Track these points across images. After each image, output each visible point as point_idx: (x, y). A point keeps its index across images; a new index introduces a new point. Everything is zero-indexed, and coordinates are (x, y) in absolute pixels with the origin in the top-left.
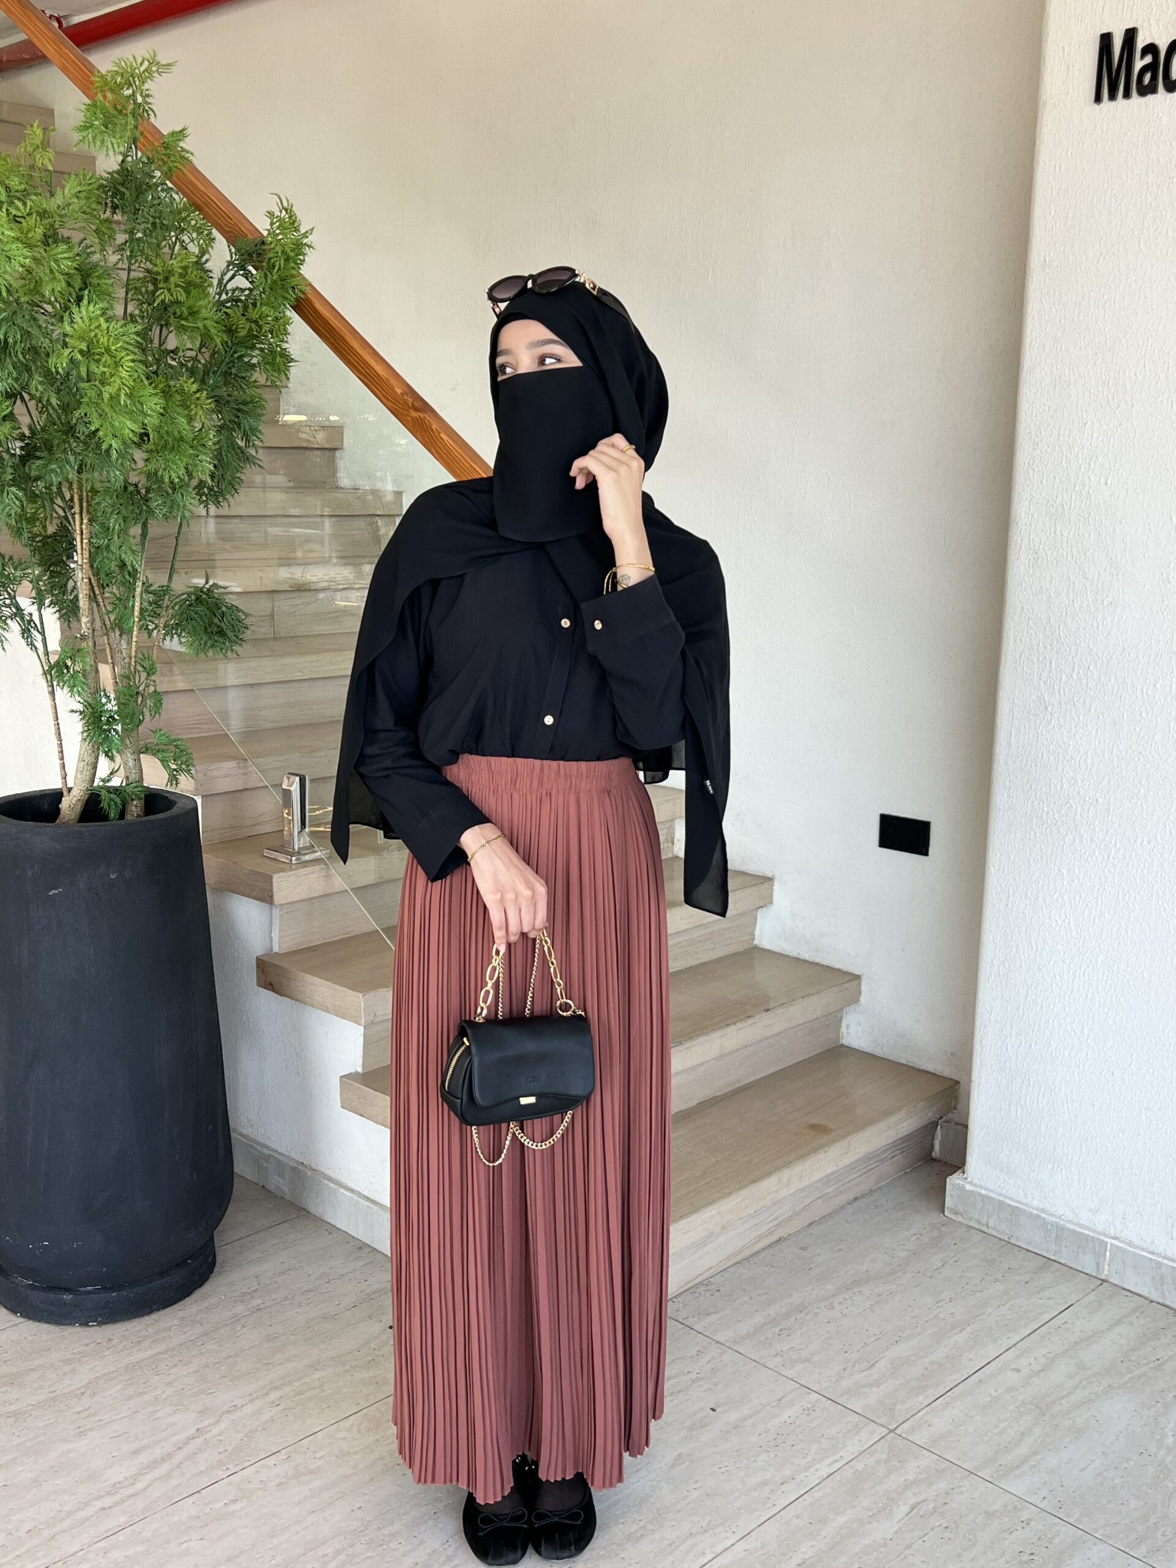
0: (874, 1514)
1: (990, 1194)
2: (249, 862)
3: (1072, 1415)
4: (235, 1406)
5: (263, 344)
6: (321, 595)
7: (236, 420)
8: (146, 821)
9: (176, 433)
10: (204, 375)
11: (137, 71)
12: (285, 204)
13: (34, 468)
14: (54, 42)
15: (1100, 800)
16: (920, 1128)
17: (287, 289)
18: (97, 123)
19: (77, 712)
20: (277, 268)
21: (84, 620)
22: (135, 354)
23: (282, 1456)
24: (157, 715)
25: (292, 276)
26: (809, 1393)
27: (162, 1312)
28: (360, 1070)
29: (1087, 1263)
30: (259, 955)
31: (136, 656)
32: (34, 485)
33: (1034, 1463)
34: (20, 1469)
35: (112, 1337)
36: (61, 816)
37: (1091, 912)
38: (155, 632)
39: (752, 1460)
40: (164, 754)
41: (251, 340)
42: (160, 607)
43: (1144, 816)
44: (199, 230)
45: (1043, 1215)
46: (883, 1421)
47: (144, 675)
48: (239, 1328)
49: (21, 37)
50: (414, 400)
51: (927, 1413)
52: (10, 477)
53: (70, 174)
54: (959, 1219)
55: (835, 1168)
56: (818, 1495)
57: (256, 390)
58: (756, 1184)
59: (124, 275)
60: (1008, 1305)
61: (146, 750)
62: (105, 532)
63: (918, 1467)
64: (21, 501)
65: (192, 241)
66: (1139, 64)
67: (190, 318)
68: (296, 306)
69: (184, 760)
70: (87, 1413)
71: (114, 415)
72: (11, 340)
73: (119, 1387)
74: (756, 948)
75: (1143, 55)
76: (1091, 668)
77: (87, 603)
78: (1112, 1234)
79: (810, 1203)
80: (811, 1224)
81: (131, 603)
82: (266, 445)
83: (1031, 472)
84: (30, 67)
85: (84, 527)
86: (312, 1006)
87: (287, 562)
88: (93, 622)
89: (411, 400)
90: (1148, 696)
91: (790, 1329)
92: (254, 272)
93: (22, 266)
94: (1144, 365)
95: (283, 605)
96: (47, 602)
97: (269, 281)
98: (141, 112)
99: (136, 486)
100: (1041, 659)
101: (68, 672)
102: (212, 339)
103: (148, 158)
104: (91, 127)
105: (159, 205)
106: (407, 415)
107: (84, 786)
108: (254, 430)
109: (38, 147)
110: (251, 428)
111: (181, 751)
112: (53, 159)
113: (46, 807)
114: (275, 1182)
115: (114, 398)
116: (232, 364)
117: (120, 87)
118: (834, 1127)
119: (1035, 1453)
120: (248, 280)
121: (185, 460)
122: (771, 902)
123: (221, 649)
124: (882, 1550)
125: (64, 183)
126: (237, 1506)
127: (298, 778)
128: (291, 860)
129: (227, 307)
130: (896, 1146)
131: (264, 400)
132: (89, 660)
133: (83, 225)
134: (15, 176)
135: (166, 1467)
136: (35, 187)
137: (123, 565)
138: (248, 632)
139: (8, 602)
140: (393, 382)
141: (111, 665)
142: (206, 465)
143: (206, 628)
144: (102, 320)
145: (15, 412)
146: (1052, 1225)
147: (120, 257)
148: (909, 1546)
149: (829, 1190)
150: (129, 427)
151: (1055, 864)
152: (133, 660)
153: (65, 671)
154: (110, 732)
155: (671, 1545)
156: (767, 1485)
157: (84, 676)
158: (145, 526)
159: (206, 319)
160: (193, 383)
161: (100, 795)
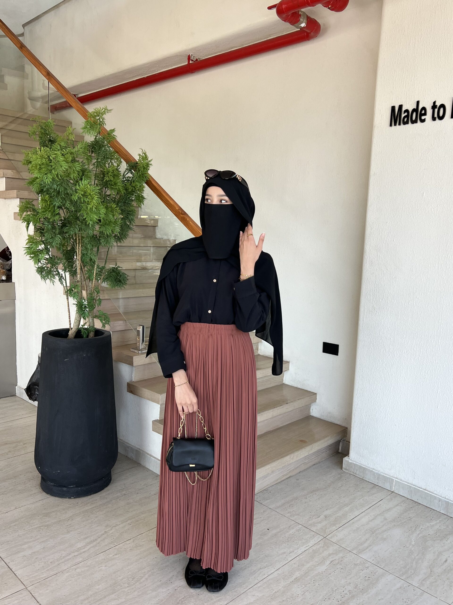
0: (319, 564)
1: (357, 464)
2: (126, 353)
3: (382, 534)
4: (117, 525)
5: (136, 193)
6: (150, 271)
7: (127, 216)
8: (95, 338)
9: (109, 220)
10: (118, 203)
11: (101, 112)
12: (144, 152)
13: (65, 229)
14: (75, 103)
15: (392, 338)
16: (335, 442)
17: (144, 177)
18: (88, 127)
19: (75, 304)
20: (141, 171)
21: (79, 276)
22: (98, 196)
23: (132, 540)
24: (100, 306)
25: (145, 173)
26: (299, 525)
27: (94, 495)
28: (158, 419)
29: (387, 486)
30: (128, 382)
31: (94, 288)
32: (65, 234)
33: (370, 549)
34: (49, 543)
35: (78, 502)
36: (69, 337)
37: (389, 374)
38: (100, 280)
39: (280, 545)
40: (101, 318)
41: (133, 192)
42: (102, 273)
43: (405, 344)
44: (117, 159)
45: (373, 470)
46: (322, 534)
47: (96, 293)
48: (118, 500)
49: (64, 100)
50: (182, 211)
51: (336, 532)
52: (58, 232)
53: (79, 142)
54: (347, 471)
55: (308, 454)
56: (301, 557)
57: (133, 207)
58: (282, 458)
59: (95, 172)
60: (362, 499)
61: (96, 317)
62: (86, 249)
63: (333, 549)
64: (61, 239)
65: (115, 162)
66: (403, 115)
67: (114, 185)
68: (146, 182)
69: (107, 320)
70: (70, 526)
71: (91, 214)
72: (61, 191)
73: (80, 518)
74: (284, 384)
75: (404, 113)
76: (389, 297)
77: (79, 271)
78: (395, 477)
79: (300, 465)
80: (300, 472)
81: (93, 271)
82: (136, 224)
83: (370, 237)
84: (65, 109)
85: (80, 248)
86: (144, 398)
87: (139, 261)
88: (81, 277)
89: (181, 211)
90: (406, 306)
91: (293, 505)
92: (134, 172)
93: (65, 168)
94: (405, 205)
95: (138, 273)
96: (67, 271)
97: (138, 175)
98: (102, 124)
99: (96, 235)
100: (373, 294)
101: (73, 292)
102: (121, 191)
103: (103, 137)
104: (86, 128)
105: (106, 151)
106: (180, 216)
107: (76, 327)
108: (132, 220)
109: (70, 133)
110: (131, 219)
111: (106, 317)
112: (74, 137)
113: (64, 334)
114: (131, 455)
115: (91, 209)
116: (126, 200)
117: (96, 116)
118: (308, 441)
119: (370, 546)
120: (132, 174)
121: (111, 228)
122: (289, 369)
123: (120, 286)
124: (321, 575)
125: (78, 144)
126: (117, 556)
127: (142, 326)
128: (139, 352)
129: (125, 182)
130: (327, 448)
131: (136, 211)
132: (80, 288)
133: (83, 157)
134: (63, 142)
135: (95, 543)
136: (69, 145)
137: (91, 260)
138: (128, 281)
139: (55, 270)
140: (175, 206)
141: (86, 290)
142: (118, 229)
143: (115, 280)
144: (88, 185)
145: (60, 213)
146: (376, 474)
147: (93, 166)
148: (330, 574)
149: (306, 461)
150: (95, 217)
151: (377, 359)
152: (93, 289)
153: (72, 292)
154: (85, 311)
155: (254, 571)
156: (285, 553)
157: (78, 293)
158: (98, 248)
159: (119, 186)
160: (115, 205)
161: (81, 330)
